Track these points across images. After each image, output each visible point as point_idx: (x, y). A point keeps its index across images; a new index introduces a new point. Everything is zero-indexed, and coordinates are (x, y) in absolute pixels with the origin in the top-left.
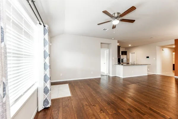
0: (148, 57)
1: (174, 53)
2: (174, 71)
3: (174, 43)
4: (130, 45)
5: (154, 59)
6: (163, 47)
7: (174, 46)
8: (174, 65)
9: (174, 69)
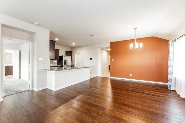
0: (91, 59)
1: (110, 56)
2: (110, 71)
3: (110, 46)
4: (74, 44)
5: (96, 61)
6: (103, 49)
7: (110, 50)
8: (109, 66)
9: (109, 70)
